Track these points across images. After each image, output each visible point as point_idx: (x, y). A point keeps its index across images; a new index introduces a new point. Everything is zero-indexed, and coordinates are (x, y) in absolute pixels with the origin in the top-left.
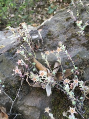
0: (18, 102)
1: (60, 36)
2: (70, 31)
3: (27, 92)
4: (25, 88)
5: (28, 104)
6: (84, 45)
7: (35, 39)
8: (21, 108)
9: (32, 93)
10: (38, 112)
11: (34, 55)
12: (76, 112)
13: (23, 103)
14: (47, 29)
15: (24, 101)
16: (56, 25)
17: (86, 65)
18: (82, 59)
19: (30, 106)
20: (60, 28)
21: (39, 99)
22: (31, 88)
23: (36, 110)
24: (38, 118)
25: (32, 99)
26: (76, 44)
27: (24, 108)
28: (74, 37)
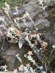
0: (2, 53)
1: (31, 13)
2: (38, 10)
3: (8, 47)
4: (6, 44)
5: (8, 54)
6: (46, 18)
7: (15, 15)
8: (4, 57)
9: (11, 48)
10: (14, 59)
11: (12, 23)
12: (32, 54)
13: (5, 54)
14: (24, 9)
15: (6, 52)
16: (29, 7)
17: (47, 30)
18: (44, 26)
19: (9, 56)
20: (32, 8)
21: (15, 51)
22: (10, 44)
23: (13, 57)
24: (14, 62)
25: (11, 51)
26: (42, 18)
27: (6, 57)
28: (40, 14)
